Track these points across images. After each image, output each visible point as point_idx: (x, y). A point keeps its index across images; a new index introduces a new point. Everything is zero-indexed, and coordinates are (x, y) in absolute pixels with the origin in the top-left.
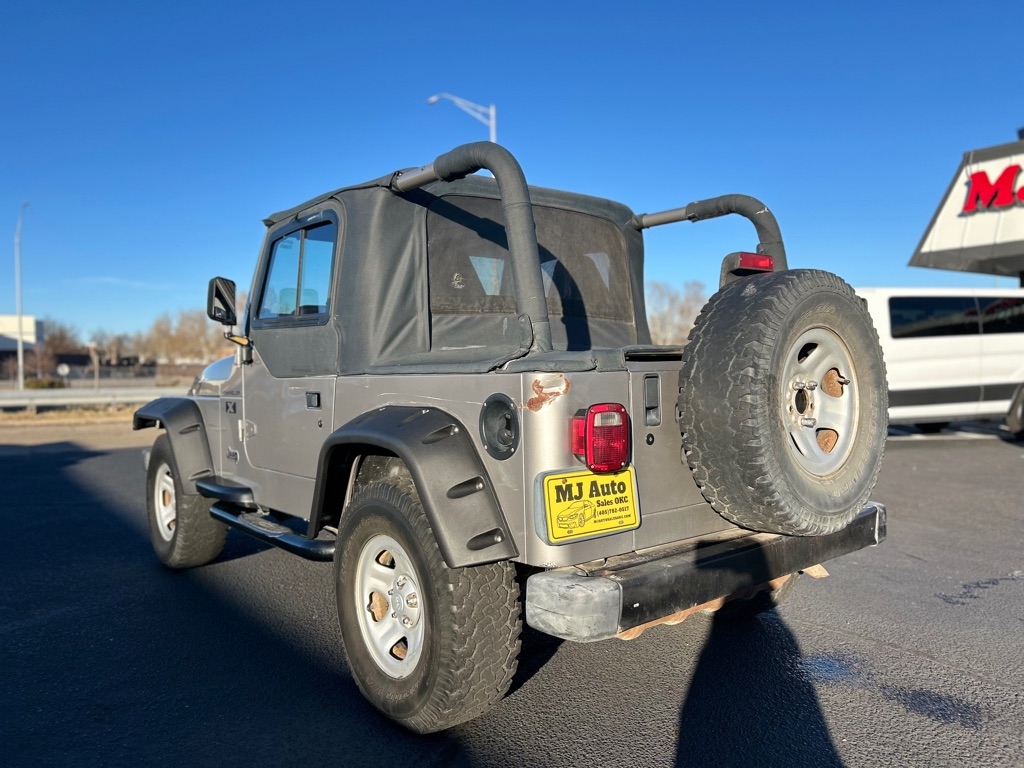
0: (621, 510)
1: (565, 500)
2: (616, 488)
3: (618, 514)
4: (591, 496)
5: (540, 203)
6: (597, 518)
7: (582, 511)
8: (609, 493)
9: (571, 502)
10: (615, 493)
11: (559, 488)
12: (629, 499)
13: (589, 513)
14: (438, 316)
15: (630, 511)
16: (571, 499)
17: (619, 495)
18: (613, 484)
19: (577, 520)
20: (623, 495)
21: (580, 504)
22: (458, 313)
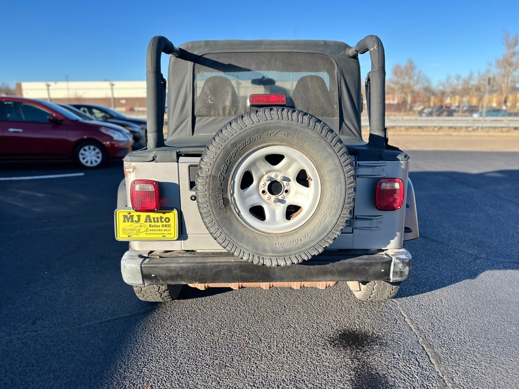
0: (165, 230)
1: (128, 222)
2: (163, 220)
3: (163, 232)
4: (146, 221)
5: (268, 51)
6: (148, 232)
7: (139, 228)
8: (158, 222)
9: (133, 223)
10: (162, 222)
11: (125, 216)
12: (172, 225)
13: (143, 229)
14: (199, 118)
15: (172, 232)
16: (132, 221)
17: (165, 223)
18: (161, 218)
19: (135, 232)
20: (168, 224)
21: (138, 224)
22: (210, 116)
